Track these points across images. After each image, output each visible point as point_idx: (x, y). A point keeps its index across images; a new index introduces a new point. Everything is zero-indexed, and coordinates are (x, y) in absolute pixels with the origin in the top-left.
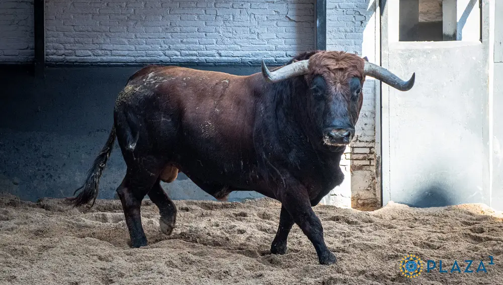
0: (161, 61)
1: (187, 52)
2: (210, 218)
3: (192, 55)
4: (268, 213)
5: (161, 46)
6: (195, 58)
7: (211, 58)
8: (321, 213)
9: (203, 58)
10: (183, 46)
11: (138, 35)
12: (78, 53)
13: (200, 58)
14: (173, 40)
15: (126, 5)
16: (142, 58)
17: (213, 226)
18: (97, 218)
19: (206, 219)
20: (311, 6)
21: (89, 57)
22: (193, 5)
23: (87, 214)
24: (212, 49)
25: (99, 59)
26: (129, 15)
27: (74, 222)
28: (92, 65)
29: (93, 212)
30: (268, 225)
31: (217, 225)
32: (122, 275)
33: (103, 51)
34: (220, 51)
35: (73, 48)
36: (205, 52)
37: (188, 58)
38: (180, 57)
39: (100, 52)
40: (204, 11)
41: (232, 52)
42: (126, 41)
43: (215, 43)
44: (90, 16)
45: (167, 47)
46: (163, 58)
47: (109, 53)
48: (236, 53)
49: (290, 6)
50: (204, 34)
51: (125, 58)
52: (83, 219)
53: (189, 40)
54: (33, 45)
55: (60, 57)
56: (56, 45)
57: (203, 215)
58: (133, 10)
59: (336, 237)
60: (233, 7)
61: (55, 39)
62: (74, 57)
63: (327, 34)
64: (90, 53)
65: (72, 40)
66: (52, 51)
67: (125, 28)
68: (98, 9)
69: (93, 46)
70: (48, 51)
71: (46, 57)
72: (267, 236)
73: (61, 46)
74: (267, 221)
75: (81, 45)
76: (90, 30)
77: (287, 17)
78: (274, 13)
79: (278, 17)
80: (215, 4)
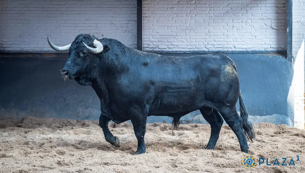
0: (204, 51)
1: (217, 46)
2: (229, 134)
3: (220, 48)
4: (260, 132)
5: (204, 43)
6: (221, 49)
7: (230, 49)
8: (289, 132)
9: (226, 49)
10: (215, 43)
11: (191, 37)
12: (160, 47)
13: (224, 49)
14: (210, 40)
15: (185, 21)
16: (193, 49)
17: (230, 138)
18: (169, 134)
19: (227, 135)
20: (284, 21)
21: (166, 49)
22: (221, 21)
23: (164, 131)
24: (230, 45)
25: (171, 50)
26: (186, 27)
27: (157, 135)
28: (167, 53)
29: (167, 130)
30: (260, 138)
31: (233, 138)
32: (182, 163)
33: (173, 46)
34: (235, 46)
35: (157, 44)
36: (227, 46)
37: (218, 49)
38: (213, 49)
39: (171, 46)
40: (226, 25)
41: (241, 46)
42: (185, 40)
43: (232, 41)
44: (166, 27)
45: (207, 43)
46: (205, 49)
47: (176, 46)
48: (244, 47)
49: (273, 21)
50: (227, 36)
51: (184, 49)
52: (162, 134)
53: (219, 40)
54: (136, 43)
55: (151, 49)
56: (148, 43)
57: (225, 133)
58: (189, 24)
59: (297, 144)
60: (242, 22)
61: (148, 40)
62: (158, 49)
63: (293, 36)
64: (166, 47)
65: (157, 40)
66: (146, 46)
67: (185, 33)
68: (170, 24)
69: (168, 44)
70: (144, 46)
71: (143, 49)
72: (259, 143)
73: (151, 43)
74: (260, 135)
75: (161, 43)
76: (166, 35)
77: (271, 27)
78: (264, 25)
79: (266, 27)
80: (232, 20)
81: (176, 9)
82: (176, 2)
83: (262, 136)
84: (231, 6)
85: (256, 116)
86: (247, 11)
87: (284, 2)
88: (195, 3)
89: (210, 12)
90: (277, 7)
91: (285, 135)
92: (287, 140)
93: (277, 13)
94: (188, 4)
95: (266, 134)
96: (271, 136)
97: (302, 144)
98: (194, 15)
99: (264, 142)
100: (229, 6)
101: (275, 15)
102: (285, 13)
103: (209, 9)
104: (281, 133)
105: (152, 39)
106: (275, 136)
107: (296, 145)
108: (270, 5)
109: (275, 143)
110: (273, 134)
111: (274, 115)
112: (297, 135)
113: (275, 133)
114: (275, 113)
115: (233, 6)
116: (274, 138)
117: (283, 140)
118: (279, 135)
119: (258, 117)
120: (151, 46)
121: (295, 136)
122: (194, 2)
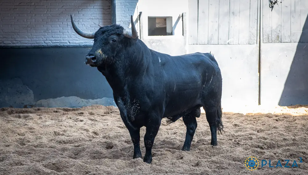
0: (43, 46)
1: (55, 42)
2: (67, 115)
3: (57, 43)
4: (93, 112)
5: (43, 39)
6: (58, 44)
7: (66, 44)
8: (116, 112)
9: (62, 44)
10: (53, 39)
11: (32, 34)
12: (5, 42)
13: (61, 44)
14: (48, 36)
15: (26, 20)
16: (34, 44)
17: (68, 119)
18: (16, 117)
19: (65, 116)
20: (109, 20)
21: (10, 44)
22: (57, 20)
23: (12, 115)
24: (65, 40)
25: (14, 45)
26: (28, 25)
27: (6, 119)
28: (11, 48)
29: (14, 114)
30: (93, 118)
31: (71, 118)
32: (29, 142)
33: (16, 42)
34: (69, 41)
35: (2, 40)
36: (63, 41)
37: (55, 44)
38: (51, 44)
39: (15, 42)
40: (62, 23)
41: (75, 41)
42: (26, 37)
43: (67, 37)
44: (10, 25)
45: (46, 39)
46: (44, 44)
47: (19, 42)
48: (77, 42)
49: (100, 21)
50: (62, 33)
51: (26, 44)
52: (10, 117)
53: (56, 36)
57: (64, 114)
58: (29, 23)
62: (3, 44)
64: (10, 42)
65: (2, 36)
67: (26, 31)
68: (13, 23)
69: (12, 39)
72: (93, 122)
74: (93, 116)
75: (6, 39)
76: (10, 32)
77: (99, 25)
78: (93, 24)
79: (95, 25)
80: (67, 20)
81: (17, 9)
82: (18, 3)
84: (65, 7)
85: (89, 100)
86: (78, 12)
87: (109, 5)
88: (34, 4)
89: (48, 13)
90: (103, 9)
91: (113, 114)
92: (115, 118)
93: (104, 14)
94: (28, 5)
95: (98, 114)
96: (102, 116)
98: (34, 15)
99: (97, 121)
100: (63, 7)
101: (102, 15)
102: (109, 14)
103: (46, 10)
104: (110, 113)
106: (105, 115)
108: (98, 7)
109: (105, 121)
110: (103, 114)
111: (104, 98)
113: (105, 113)
114: (104, 97)
115: (67, 7)
116: (104, 118)
117: (111, 118)
118: (108, 114)
119: (91, 100)
122: (33, 4)
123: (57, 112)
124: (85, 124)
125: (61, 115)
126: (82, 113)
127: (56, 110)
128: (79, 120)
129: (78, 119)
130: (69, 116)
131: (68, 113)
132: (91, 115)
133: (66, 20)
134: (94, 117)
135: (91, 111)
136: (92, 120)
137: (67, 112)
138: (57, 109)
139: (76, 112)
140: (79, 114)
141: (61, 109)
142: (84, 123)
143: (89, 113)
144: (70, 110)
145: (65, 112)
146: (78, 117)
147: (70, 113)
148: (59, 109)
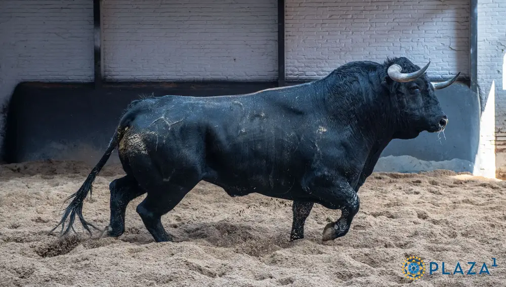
2: (396, 184)
4: (436, 181)
12: (307, 73)
15: (340, 41)
17: (397, 189)
19: (392, 185)
20: (466, 40)
21: (314, 76)
22: (385, 40)
26: (341, 48)
30: (435, 189)
31: (400, 189)
33: (324, 72)
35: (304, 70)
39: (322, 73)
40: (392, 45)
44: (315, 48)
49: (452, 40)
54: (277, 69)
55: (296, 76)
56: (293, 68)
57: (391, 182)
58: (344, 45)
59: (483, 197)
60: (412, 41)
61: (292, 64)
62: (304, 76)
63: (478, 59)
64: (315, 74)
65: (303, 65)
66: (290, 72)
67: (338, 56)
68: (320, 44)
69: (317, 69)
70: (287, 72)
71: (285, 76)
72: (434, 196)
73: (296, 69)
74: (435, 186)
75: (309, 68)
76: (315, 58)
77: (450, 47)
78: (441, 45)
79: (444, 48)
80: (400, 39)
81: (327, 25)
82: (328, 16)
83: (438, 186)
84: (397, 20)
85: (431, 162)
86: (418, 27)
87: (467, 15)
88: (352, 17)
89: (372, 29)
90: (458, 22)
91: (468, 185)
92: (471, 191)
93: (458, 29)
94: (343, 19)
95: (443, 184)
96: (450, 187)
97: (489, 197)
98: (351, 33)
99: (441, 194)
100: (395, 20)
101: (455, 32)
102: (467, 29)
103: (370, 26)
104: (463, 183)
105: (297, 64)
106: (454, 186)
107: (482, 199)
108: (450, 19)
109: (454, 195)
110: (452, 184)
111: (454, 160)
112: (484, 185)
113: (455, 183)
114: (454, 158)
115: (401, 20)
116: (453, 190)
117: (465, 191)
118: (460, 185)
119: (433, 162)
120: (296, 73)
121: (481, 187)
122: (350, 16)
123: (380, 178)
124: (421, 198)
125: (386, 184)
126: (420, 182)
127: (379, 176)
128: (413, 191)
129: (412, 189)
130: (398, 185)
131: (398, 180)
132: (433, 184)
133: (398, 40)
134: (437, 188)
135: (432, 178)
136: (433, 192)
137: (395, 179)
138: (381, 174)
139: (411, 180)
140: (414, 182)
141: (386, 175)
142: (421, 196)
143: (430, 182)
144: (400, 176)
145: (392, 179)
146: (411, 188)
147: (401, 180)
148: (384, 174)
